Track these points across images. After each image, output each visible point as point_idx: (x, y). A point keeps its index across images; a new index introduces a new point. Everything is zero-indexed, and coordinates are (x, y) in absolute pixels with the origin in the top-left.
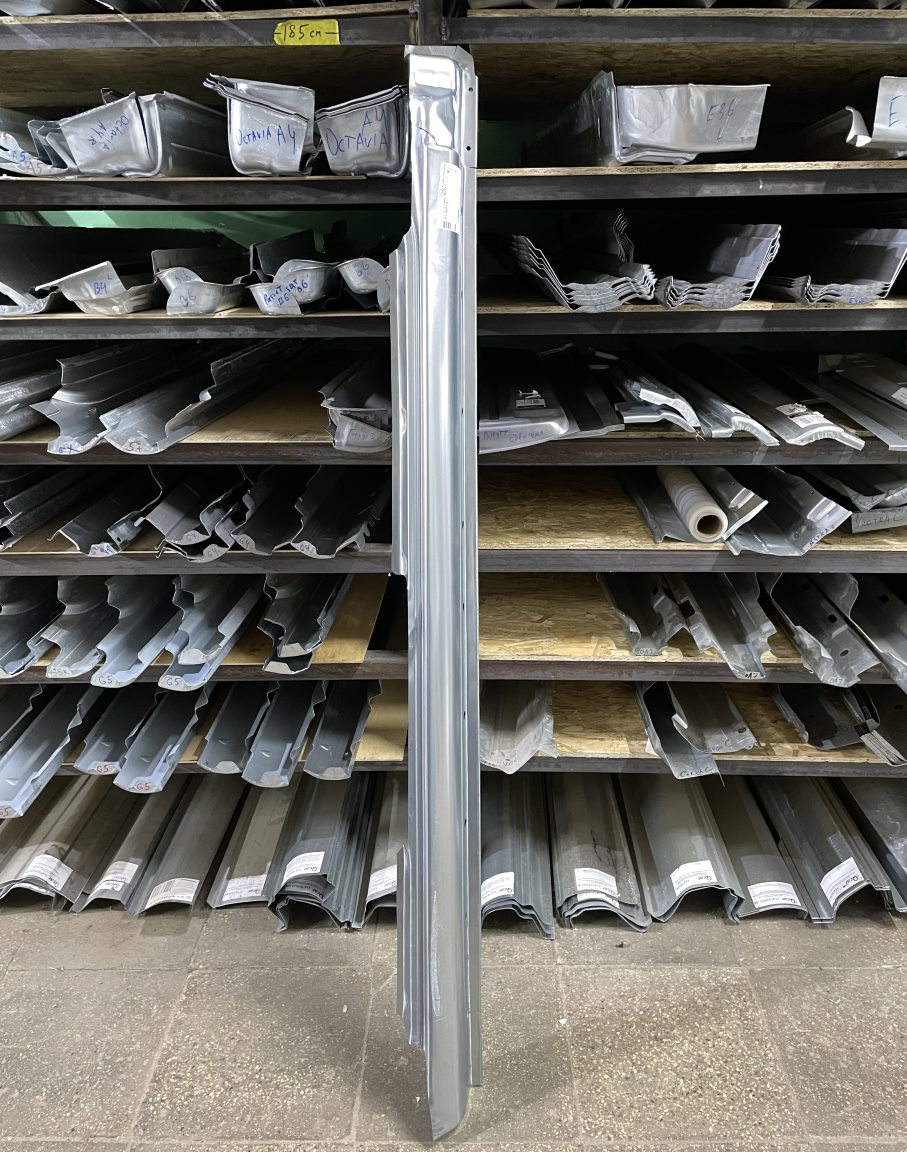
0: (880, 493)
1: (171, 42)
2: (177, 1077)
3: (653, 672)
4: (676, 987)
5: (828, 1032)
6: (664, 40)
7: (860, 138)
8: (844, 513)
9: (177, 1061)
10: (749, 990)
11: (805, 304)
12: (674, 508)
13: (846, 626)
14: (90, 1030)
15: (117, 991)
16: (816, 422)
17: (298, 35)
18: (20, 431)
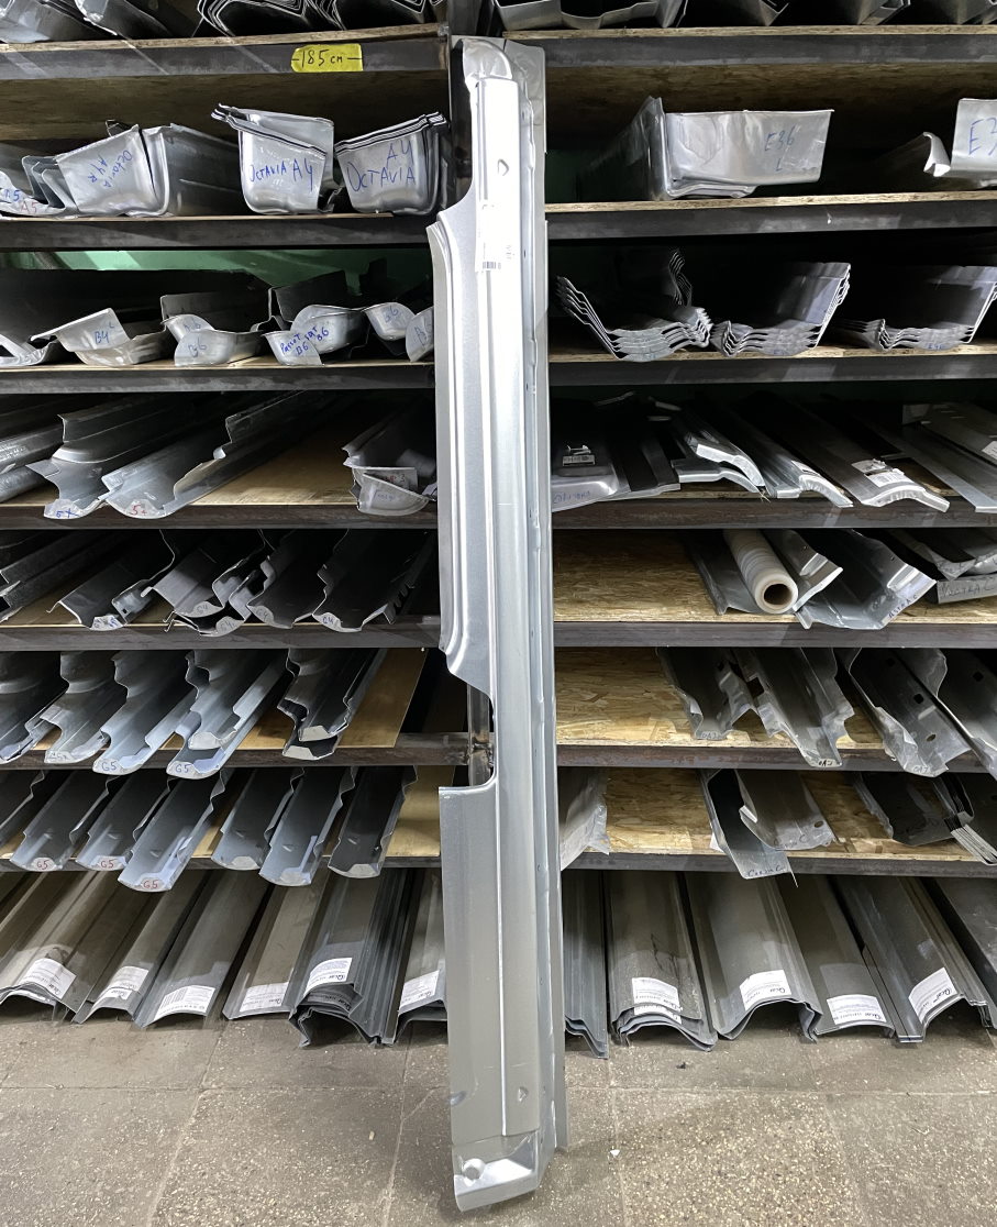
0: (969, 558)
1: (179, 70)
2: (183, 1211)
3: (717, 758)
4: (744, 1114)
5: (913, 1167)
6: (720, 62)
7: (937, 166)
8: (927, 582)
9: (183, 1193)
10: (827, 1119)
11: (879, 350)
12: (740, 575)
13: (934, 707)
14: (88, 1157)
15: (120, 1113)
16: (894, 481)
17: (317, 61)
18: (15, 494)
